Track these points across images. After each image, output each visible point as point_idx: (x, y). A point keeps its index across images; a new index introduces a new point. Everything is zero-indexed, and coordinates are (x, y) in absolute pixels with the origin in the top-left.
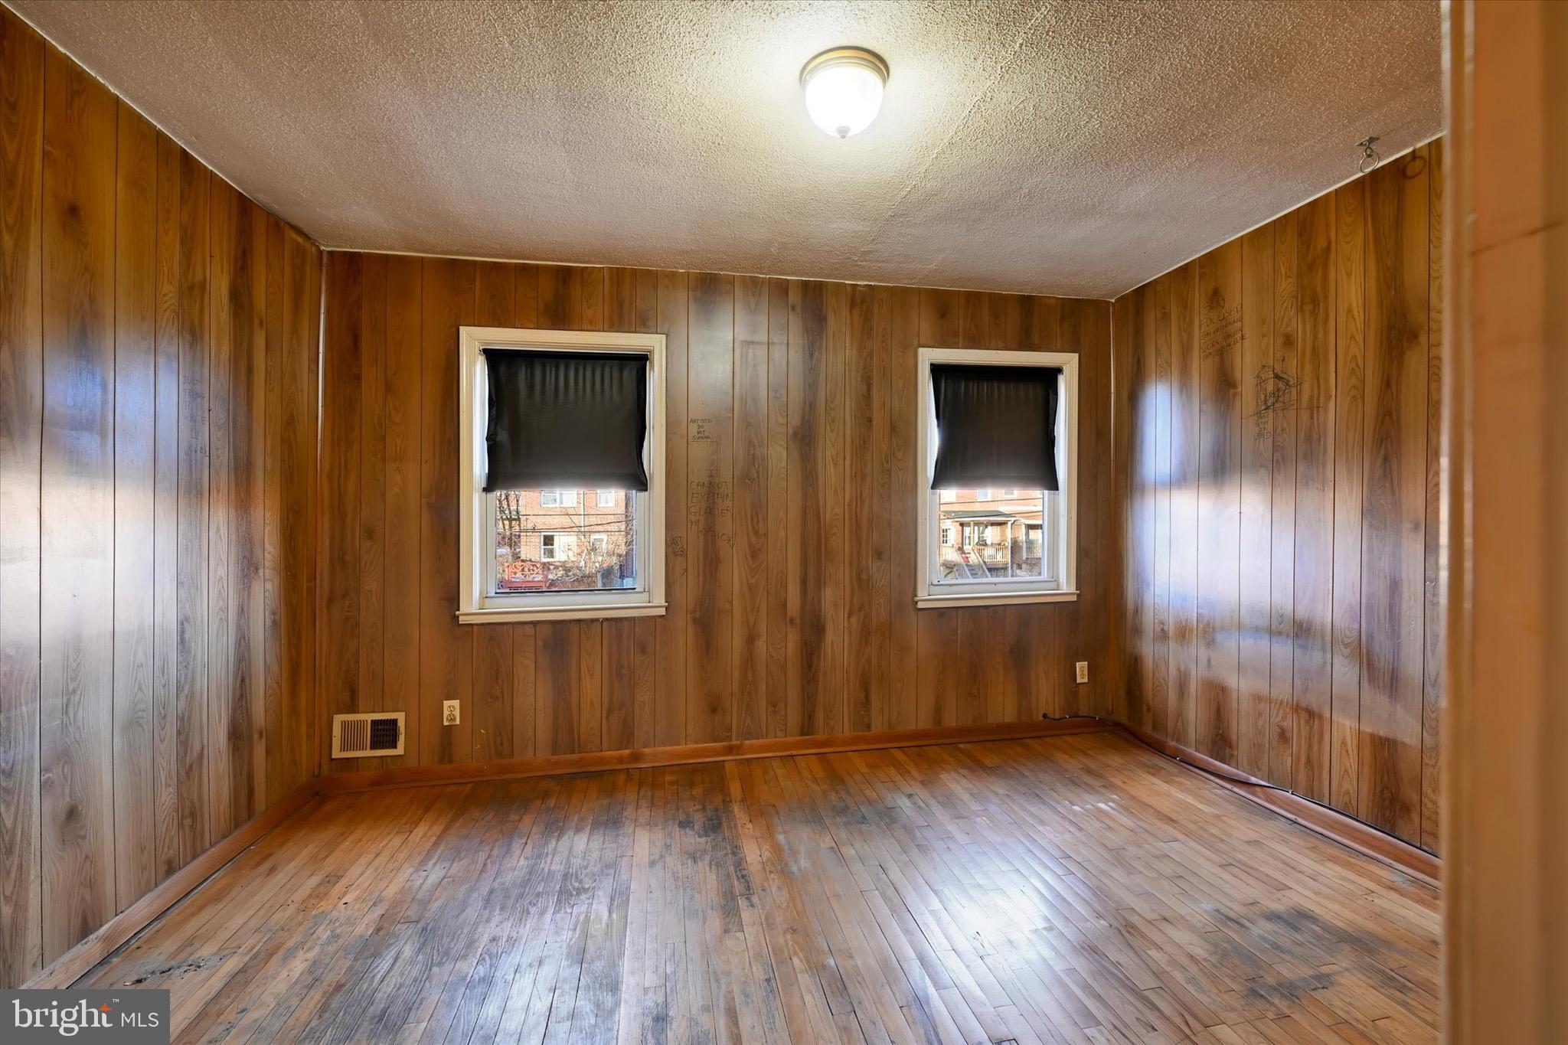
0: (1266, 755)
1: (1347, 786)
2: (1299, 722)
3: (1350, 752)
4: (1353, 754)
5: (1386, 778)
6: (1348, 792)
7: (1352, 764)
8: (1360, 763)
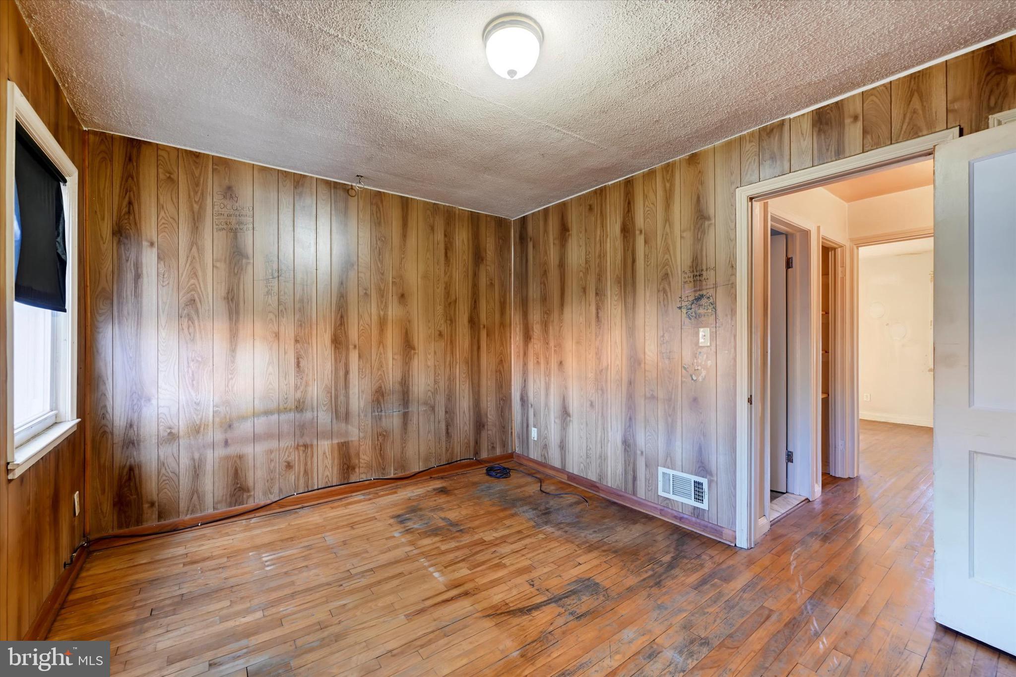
0: (277, 482)
1: (327, 473)
2: (299, 453)
3: (328, 456)
4: (329, 457)
5: (345, 460)
6: (327, 476)
7: (328, 462)
8: (333, 459)
